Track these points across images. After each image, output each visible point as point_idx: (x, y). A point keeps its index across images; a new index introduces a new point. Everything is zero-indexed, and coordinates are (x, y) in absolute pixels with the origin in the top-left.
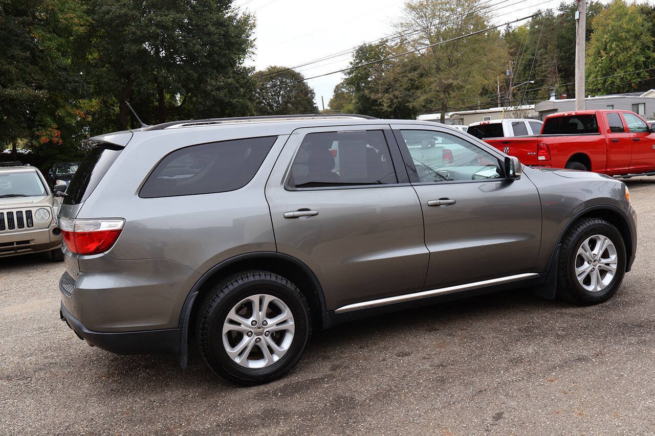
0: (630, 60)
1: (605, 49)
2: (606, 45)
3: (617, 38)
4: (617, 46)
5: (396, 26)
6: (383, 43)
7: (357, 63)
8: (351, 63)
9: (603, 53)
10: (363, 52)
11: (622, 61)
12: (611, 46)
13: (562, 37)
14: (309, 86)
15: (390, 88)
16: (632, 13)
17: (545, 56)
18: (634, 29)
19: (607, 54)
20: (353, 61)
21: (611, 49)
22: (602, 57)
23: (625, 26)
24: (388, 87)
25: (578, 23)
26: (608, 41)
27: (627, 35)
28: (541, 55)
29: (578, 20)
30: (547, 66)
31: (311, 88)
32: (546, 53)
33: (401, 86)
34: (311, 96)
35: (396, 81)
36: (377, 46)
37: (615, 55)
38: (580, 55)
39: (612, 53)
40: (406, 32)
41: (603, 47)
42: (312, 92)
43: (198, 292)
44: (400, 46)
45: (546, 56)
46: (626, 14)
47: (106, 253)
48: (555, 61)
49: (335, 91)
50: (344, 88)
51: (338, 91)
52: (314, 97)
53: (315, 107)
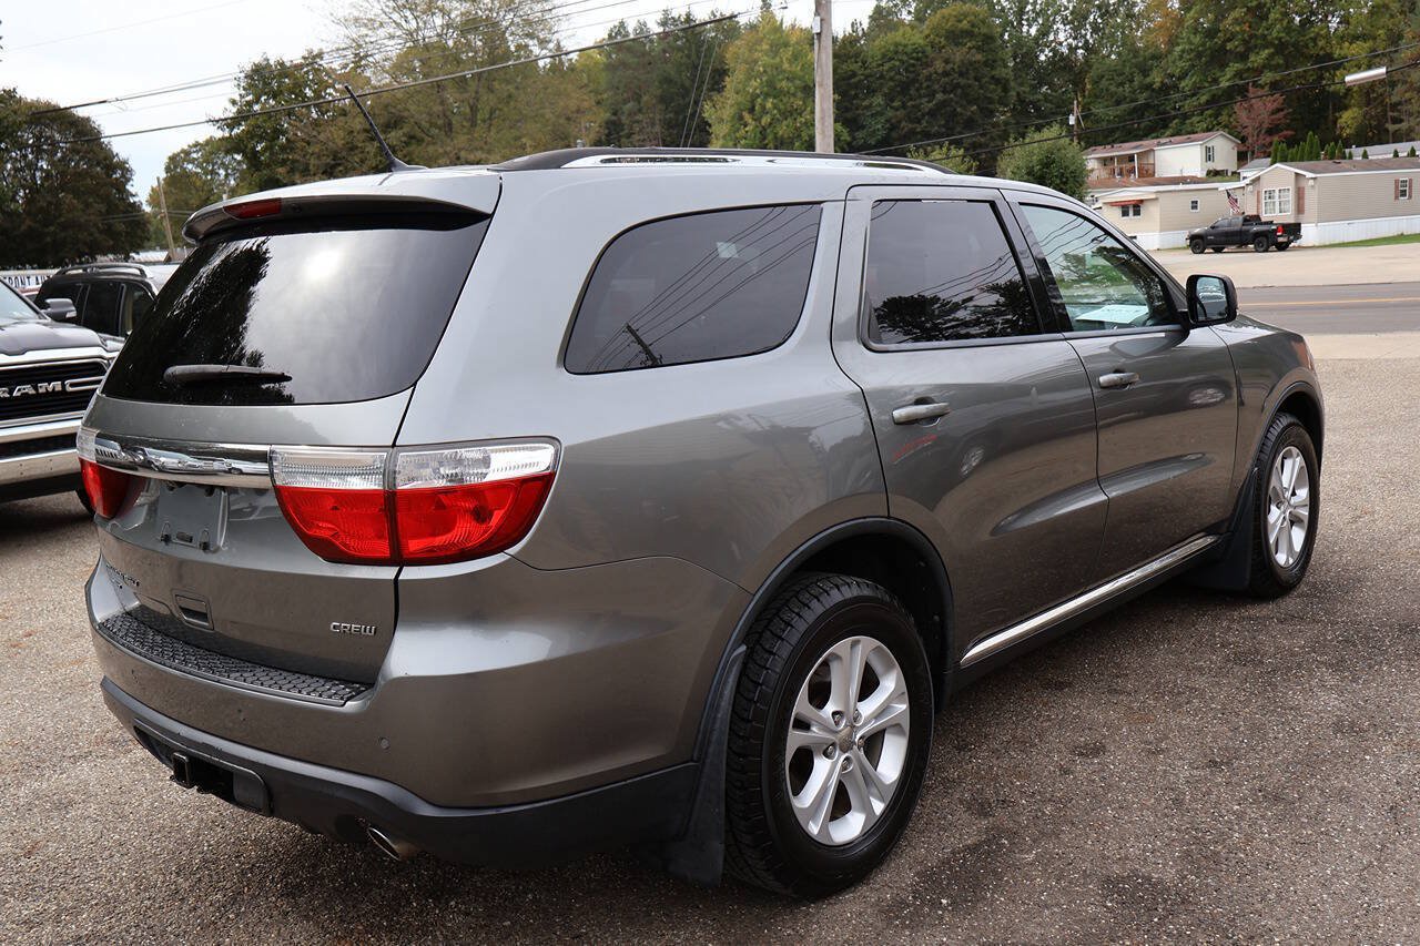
0: (799, 136)
1: (752, 110)
2: (753, 102)
3: (772, 90)
4: (775, 106)
5: (344, 22)
6: (313, 58)
7: (249, 104)
8: (234, 102)
9: (747, 117)
10: (263, 78)
11: (786, 136)
12: (763, 107)
13: (667, 80)
14: (115, 150)
15: (339, 165)
16: (797, 43)
17: (637, 118)
18: (801, 74)
19: (755, 120)
20: (237, 98)
21: (764, 111)
22: (745, 126)
23: (786, 66)
24: (333, 162)
25: (819, 42)
26: (758, 91)
27: (790, 84)
28: (630, 115)
29: (819, 34)
30: (642, 138)
31: (123, 156)
32: (640, 111)
33: (362, 161)
34: (123, 176)
35: (352, 149)
36: (299, 67)
37: (770, 124)
38: (825, 107)
39: (766, 120)
40: (367, 40)
41: (749, 105)
42: (123, 167)
43: (743, 648)
44: (355, 69)
45: (640, 117)
46: (786, 45)
47: (513, 550)
48: (657, 129)
49: (168, 169)
50: (189, 162)
51: (176, 167)
52: (128, 180)
53: (135, 203)
